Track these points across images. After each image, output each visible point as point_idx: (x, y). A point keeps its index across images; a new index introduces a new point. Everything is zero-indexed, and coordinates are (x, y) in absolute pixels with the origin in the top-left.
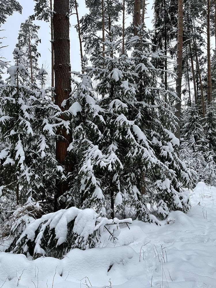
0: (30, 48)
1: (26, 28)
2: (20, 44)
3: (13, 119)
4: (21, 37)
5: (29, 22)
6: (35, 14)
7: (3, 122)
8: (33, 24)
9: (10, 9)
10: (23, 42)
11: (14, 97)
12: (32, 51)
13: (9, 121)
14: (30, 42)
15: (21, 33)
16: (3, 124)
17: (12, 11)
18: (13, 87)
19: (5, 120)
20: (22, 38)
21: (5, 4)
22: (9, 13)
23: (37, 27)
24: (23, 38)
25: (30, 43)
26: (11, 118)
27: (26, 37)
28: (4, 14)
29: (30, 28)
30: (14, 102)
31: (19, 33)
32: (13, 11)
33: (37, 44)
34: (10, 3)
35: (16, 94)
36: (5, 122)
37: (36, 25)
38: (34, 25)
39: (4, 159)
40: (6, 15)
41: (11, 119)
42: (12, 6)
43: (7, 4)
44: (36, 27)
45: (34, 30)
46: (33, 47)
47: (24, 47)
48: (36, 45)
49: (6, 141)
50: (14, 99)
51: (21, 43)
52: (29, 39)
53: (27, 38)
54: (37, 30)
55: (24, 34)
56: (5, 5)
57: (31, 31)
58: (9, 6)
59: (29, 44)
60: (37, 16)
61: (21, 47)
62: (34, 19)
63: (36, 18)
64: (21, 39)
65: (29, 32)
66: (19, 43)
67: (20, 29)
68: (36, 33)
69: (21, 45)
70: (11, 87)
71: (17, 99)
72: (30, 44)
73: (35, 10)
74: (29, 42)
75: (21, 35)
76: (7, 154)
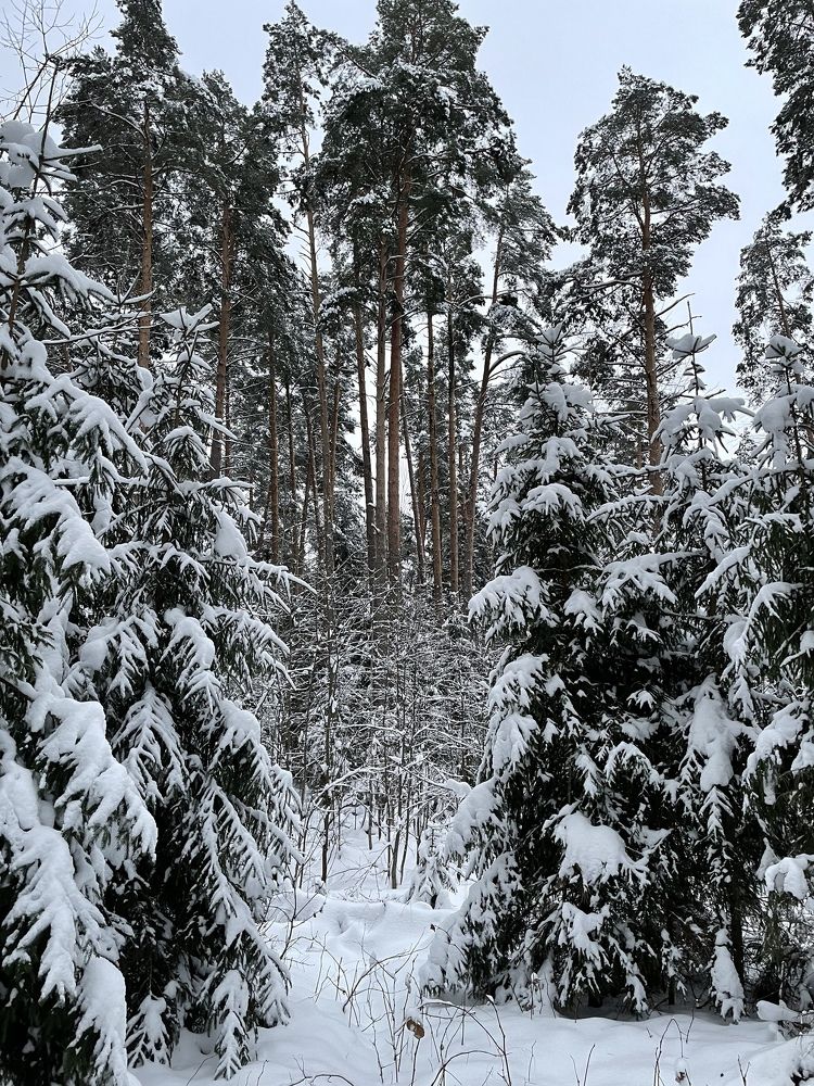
0: (783, 319)
1: (760, 259)
2: (747, 319)
3: (799, 589)
4: (746, 297)
5: (767, 235)
6: (790, 196)
7: (768, 605)
8: (784, 236)
9: (699, 220)
10: (756, 308)
11: (793, 508)
12: (793, 327)
13: (790, 601)
14: (781, 299)
15: (745, 282)
16: (772, 612)
17: (708, 225)
18: (785, 472)
19: (773, 600)
20: (750, 297)
21: (682, 212)
22: (697, 235)
23: (798, 237)
24: (754, 297)
25: (784, 303)
26: (794, 586)
27: (764, 288)
28: (681, 245)
29: (773, 252)
30: (799, 527)
31: (738, 284)
32: (709, 222)
33: (808, 298)
34: (696, 201)
35: (799, 495)
36: (776, 605)
37: (796, 234)
38: (790, 234)
39: (790, 746)
40: (689, 244)
41: (793, 591)
42: (702, 209)
43: (685, 211)
44: (794, 241)
45: (789, 255)
46: (794, 311)
47: (762, 325)
48: (805, 303)
49: (781, 678)
50: (795, 517)
51: (750, 317)
52: (778, 291)
53: (769, 291)
54: (800, 248)
55: (757, 282)
56: (681, 217)
57: (779, 262)
58: (695, 212)
59: (778, 308)
60: (799, 198)
61: (753, 328)
62: (789, 217)
63: (794, 208)
64: (749, 303)
65: (773, 266)
66: (744, 321)
67: (740, 271)
68: (798, 261)
69: (752, 324)
70: (777, 474)
71: (808, 512)
72: (781, 306)
73: (786, 183)
74: (777, 303)
75: (744, 291)
76: (800, 728)
